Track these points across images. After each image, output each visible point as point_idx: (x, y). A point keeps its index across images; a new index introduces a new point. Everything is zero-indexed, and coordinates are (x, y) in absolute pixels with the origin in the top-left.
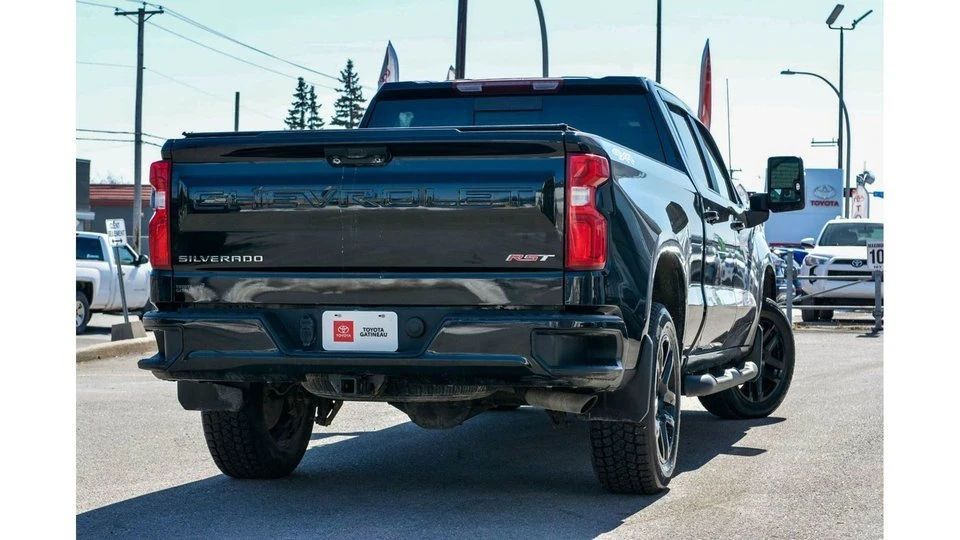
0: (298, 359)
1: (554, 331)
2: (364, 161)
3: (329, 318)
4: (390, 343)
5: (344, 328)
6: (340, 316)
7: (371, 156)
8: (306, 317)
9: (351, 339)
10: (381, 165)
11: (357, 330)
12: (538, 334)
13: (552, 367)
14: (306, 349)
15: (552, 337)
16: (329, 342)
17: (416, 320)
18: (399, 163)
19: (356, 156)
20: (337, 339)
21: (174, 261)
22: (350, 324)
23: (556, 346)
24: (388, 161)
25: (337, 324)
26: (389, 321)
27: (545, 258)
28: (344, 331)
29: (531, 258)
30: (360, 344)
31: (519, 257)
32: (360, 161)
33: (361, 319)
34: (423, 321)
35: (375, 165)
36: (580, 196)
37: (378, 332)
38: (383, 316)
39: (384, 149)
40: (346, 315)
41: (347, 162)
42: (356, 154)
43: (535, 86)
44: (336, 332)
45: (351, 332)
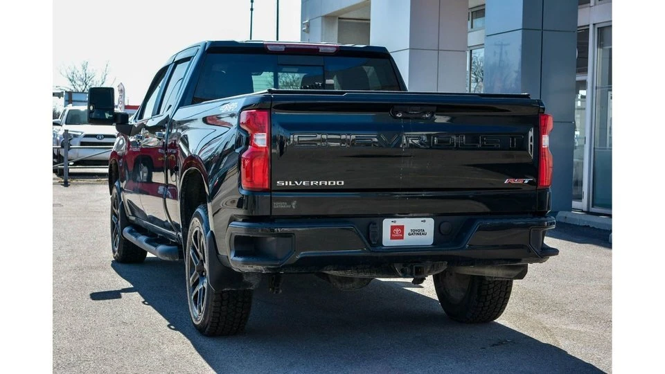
2: (418, 116)
3: (387, 224)
5: (397, 230)
6: (395, 222)
7: (425, 112)
8: (374, 224)
9: (402, 238)
11: (407, 231)
12: (534, 231)
13: (540, 252)
14: (373, 246)
16: (387, 241)
17: (447, 223)
19: (415, 112)
20: (392, 238)
21: (273, 185)
22: (402, 228)
24: (433, 116)
25: (393, 228)
26: (428, 225)
27: (527, 181)
28: (398, 232)
29: (519, 181)
30: (408, 240)
31: (513, 181)
32: (415, 116)
33: (409, 224)
34: (451, 224)
35: (427, 118)
36: (545, 141)
37: (421, 232)
38: (424, 221)
40: (400, 221)
41: (406, 115)
43: (321, 50)
44: (392, 233)
45: (402, 233)
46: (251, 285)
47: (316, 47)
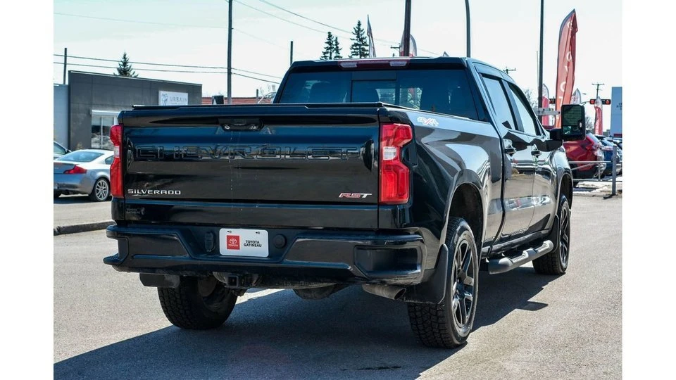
0: (203, 260)
1: (370, 248)
2: (245, 128)
3: (224, 233)
4: (263, 251)
5: (233, 240)
6: (231, 232)
7: (249, 124)
8: (208, 233)
9: (238, 248)
10: (256, 130)
11: (242, 242)
12: (359, 249)
13: (368, 272)
14: (209, 254)
15: (368, 251)
16: (224, 250)
17: (282, 237)
18: (268, 130)
19: (240, 124)
20: (229, 248)
21: (124, 192)
22: (237, 238)
23: (370, 257)
24: (260, 127)
25: (229, 238)
26: (262, 236)
27: (365, 195)
28: (234, 242)
29: (356, 195)
30: (244, 251)
31: (347, 195)
32: (241, 128)
33: (245, 234)
34: (285, 237)
35: (252, 130)
36: (389, 153)
37: (255, 244)
38: (259, 233)
39: (258, 119)
40: (235, 232)
41: (233, 128)
43: (392, 64)
44: (228, 243)
45: (238, 243)
46: (172, 285)
47: (387, 62)
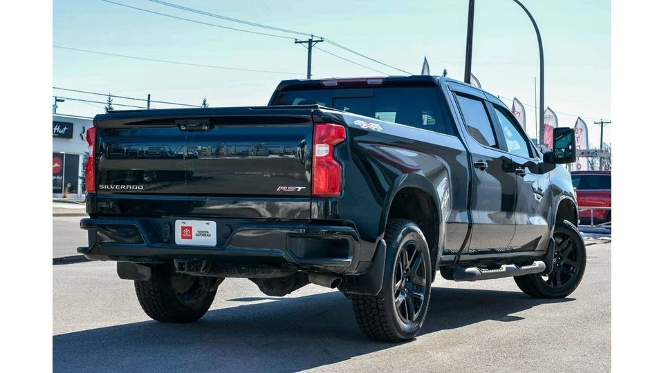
1: (300, 236)
2: (199, 128)
3: (179, 224)
4: (212, 241)
5: (187, 231)
6: (185, 223)
7: (201, 125)
8: (166, 224)
9: (191, 238)
10: (208, 130)
11: (194, 232)
12: (290, 237)
13: (298, 258)
14: (166, 243)
15: (299, 239)
16: (179, 240)
17: (227, 227)
18: (218, 129)
19: (192, 125)
20: (183, 237)
21: (97, 188)
22: (190, 228)
23: (301, 246)
24: (211, 127)
25: (183, 228)
26: (211, 227)
27: (300, 188)
28: (187, 232)
29: (292, 189)
30: (196, 241)
31: (284, 188)
32: (196, 128)
33: (197, 225)
34: (230, 227)
35: (204, 130)
36: (322, 150)
37: (205, 234)
38: (209, 224)
39: (208, 121)
40: (189, 223)
41: (189, 128)
42: (194, 123)
43: (369, 82)
44: (182, 233)
45: (191, 233)
46: (145, 277)
